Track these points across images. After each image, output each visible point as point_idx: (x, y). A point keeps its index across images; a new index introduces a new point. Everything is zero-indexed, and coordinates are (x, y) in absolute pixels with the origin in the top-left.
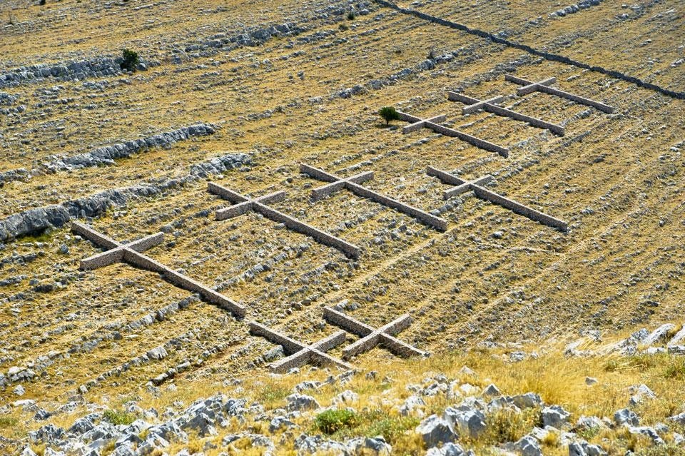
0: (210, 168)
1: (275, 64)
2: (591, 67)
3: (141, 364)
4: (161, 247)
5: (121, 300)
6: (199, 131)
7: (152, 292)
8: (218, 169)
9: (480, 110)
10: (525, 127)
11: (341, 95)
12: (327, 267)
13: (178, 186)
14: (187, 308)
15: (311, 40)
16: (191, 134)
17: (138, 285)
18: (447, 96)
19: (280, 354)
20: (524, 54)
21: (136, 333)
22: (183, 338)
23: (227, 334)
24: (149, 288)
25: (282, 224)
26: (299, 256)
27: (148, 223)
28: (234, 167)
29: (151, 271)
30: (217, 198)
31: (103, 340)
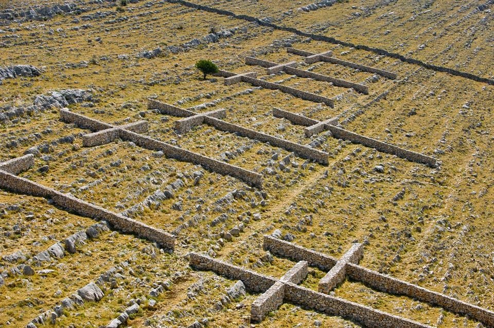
0: (52, 102)
1: (69, 33)
2: (356, 46)
3: (75, 307)
4: (32, 172)
5: (10, 227)
6: (25, 71)
7: (46, 219)
8: (60, 102)
9: (282, 72)
10: (330, 86)
11: (145, 55)
12: (235, 195)
13: (25, 115)
14: (98, 238)
15: (94, 17)
16: (17, 74)
17: (24, 211)
18: (244, 62)
19: (243, 292)
20: (293, 35)
21: (49, 268)
22: (114, 273)
23: (164, 268)
24: (39, 214)
25: (160, 152)
26: (197, 184)
27: (8, 146)
28: (76, 101)
29: (34, 195)
30: (74, 127)
31: (9, 276)
